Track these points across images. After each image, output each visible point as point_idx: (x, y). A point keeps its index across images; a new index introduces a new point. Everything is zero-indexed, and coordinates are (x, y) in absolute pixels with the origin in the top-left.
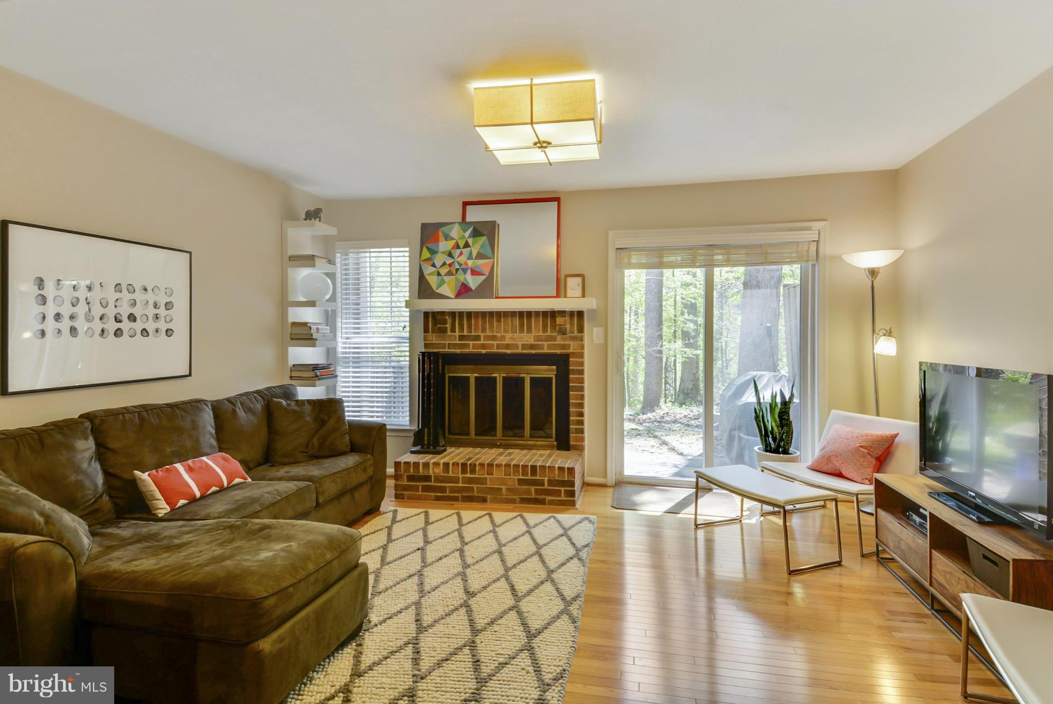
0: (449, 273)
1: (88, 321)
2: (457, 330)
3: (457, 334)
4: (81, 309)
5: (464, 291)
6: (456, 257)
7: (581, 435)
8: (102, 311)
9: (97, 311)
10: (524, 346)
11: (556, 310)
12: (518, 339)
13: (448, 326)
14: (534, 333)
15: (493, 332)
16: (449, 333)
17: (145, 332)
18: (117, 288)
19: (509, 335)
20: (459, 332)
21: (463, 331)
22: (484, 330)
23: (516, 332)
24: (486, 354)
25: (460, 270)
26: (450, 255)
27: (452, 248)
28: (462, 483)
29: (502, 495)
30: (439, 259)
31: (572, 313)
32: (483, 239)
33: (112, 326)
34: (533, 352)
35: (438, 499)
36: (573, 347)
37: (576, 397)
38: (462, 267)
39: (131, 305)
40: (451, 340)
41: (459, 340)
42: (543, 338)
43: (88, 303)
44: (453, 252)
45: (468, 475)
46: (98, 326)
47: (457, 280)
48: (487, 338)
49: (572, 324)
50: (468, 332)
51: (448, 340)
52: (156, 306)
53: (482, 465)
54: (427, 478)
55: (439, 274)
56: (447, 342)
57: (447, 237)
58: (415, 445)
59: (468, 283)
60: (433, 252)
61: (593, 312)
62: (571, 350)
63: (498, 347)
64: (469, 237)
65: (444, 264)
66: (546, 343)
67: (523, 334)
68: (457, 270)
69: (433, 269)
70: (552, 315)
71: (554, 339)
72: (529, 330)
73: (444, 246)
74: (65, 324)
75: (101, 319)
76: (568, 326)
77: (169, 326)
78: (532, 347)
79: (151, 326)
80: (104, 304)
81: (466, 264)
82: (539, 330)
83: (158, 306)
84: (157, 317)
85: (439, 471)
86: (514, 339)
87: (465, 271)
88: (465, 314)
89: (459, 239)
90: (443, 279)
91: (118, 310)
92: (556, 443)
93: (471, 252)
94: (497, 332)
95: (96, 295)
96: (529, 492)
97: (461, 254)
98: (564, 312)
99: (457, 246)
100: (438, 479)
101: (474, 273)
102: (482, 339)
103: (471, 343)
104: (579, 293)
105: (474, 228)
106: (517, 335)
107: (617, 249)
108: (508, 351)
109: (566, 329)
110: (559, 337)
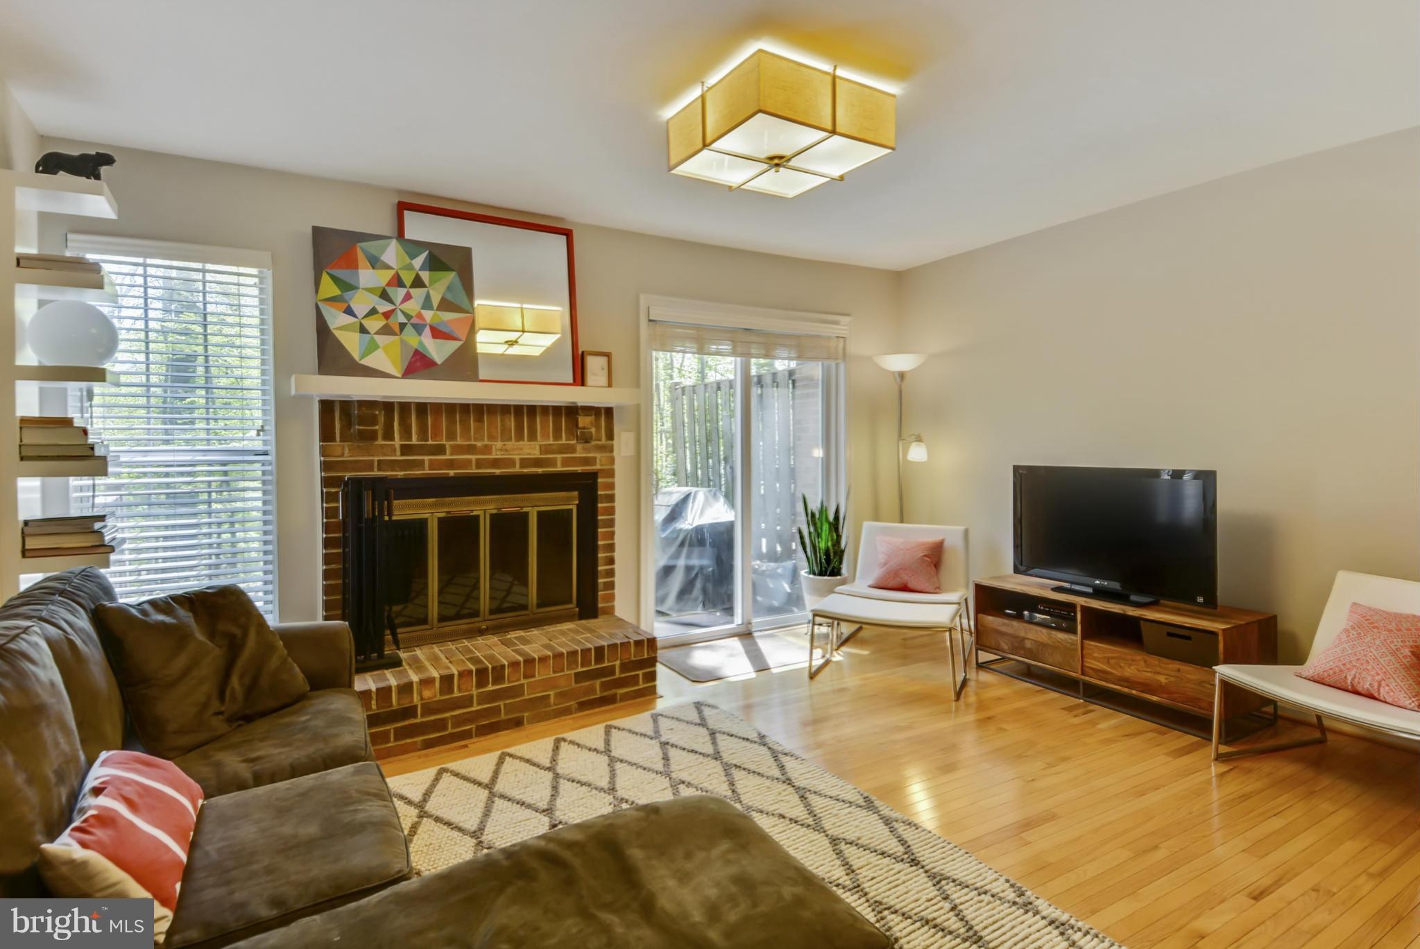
0: (386, 331)
2: (397, 435)
3: (397, 442)
5: (420, 365)
6: (397, 302)
7: (610, 592)
10: (524, 463)
11: (579, 405)
12: (513, 450)
13: (377, 428)
14: (541, 441)
15: (469, 439)
16: (380, 441)
19: (498, 444)
20: (401, 440)
21: (409, 438)
22: (451, 436)
23: (510, 439)
24: (454, 478)
25: (409, 327)
26: (384, 296)
27: (389, 285)
30: (360, 301)
31: (598, 411)
32: (450, 277)
34: (540, 470)
36: (600, 462)
37: (605, 536)
38: (412, 322)
40: (384, 455)
41: (402, 455)
42: (555, 447)
44: (390, 292)
47: (403, 342)
48: (457, 449)
49: (598, 427)
50: (419, 440)
51: (378, 455)
55: (363, 330)
56: (376, 459)
57: (374, 262)
59: (429, 352)
60: (345, 285)
62: (598, 467)
63: (479, 464)
64: (422, 269)
65: (373, 311)
66: (559, 456)
67: (521, 443)
68: (402, 326)
69: (349, 320)
70: (572, 411)
71: (572, 449)
72: (532, 437)
73: (369, 276)
76: (593, 431)
78: (537, 462)
81: (420, 316)
82: (548, 435)
86: (506, 450)
87: (418, 329)
88: (414, 408)
89: (401, 268)
90: (372, 340)
92: (577, 610)
93: (428, 298)
94: (476, 439)
97: (408, 297)
98: (589, 408)
99: (398, 282)
101: (438, 334)
102: (448, 452)
103: (426, 458)
104: (603, 379)
105: (429, 255)
106: (511, 444)
108: (497, 472)
109: (589, 433)
110: (579, 447)
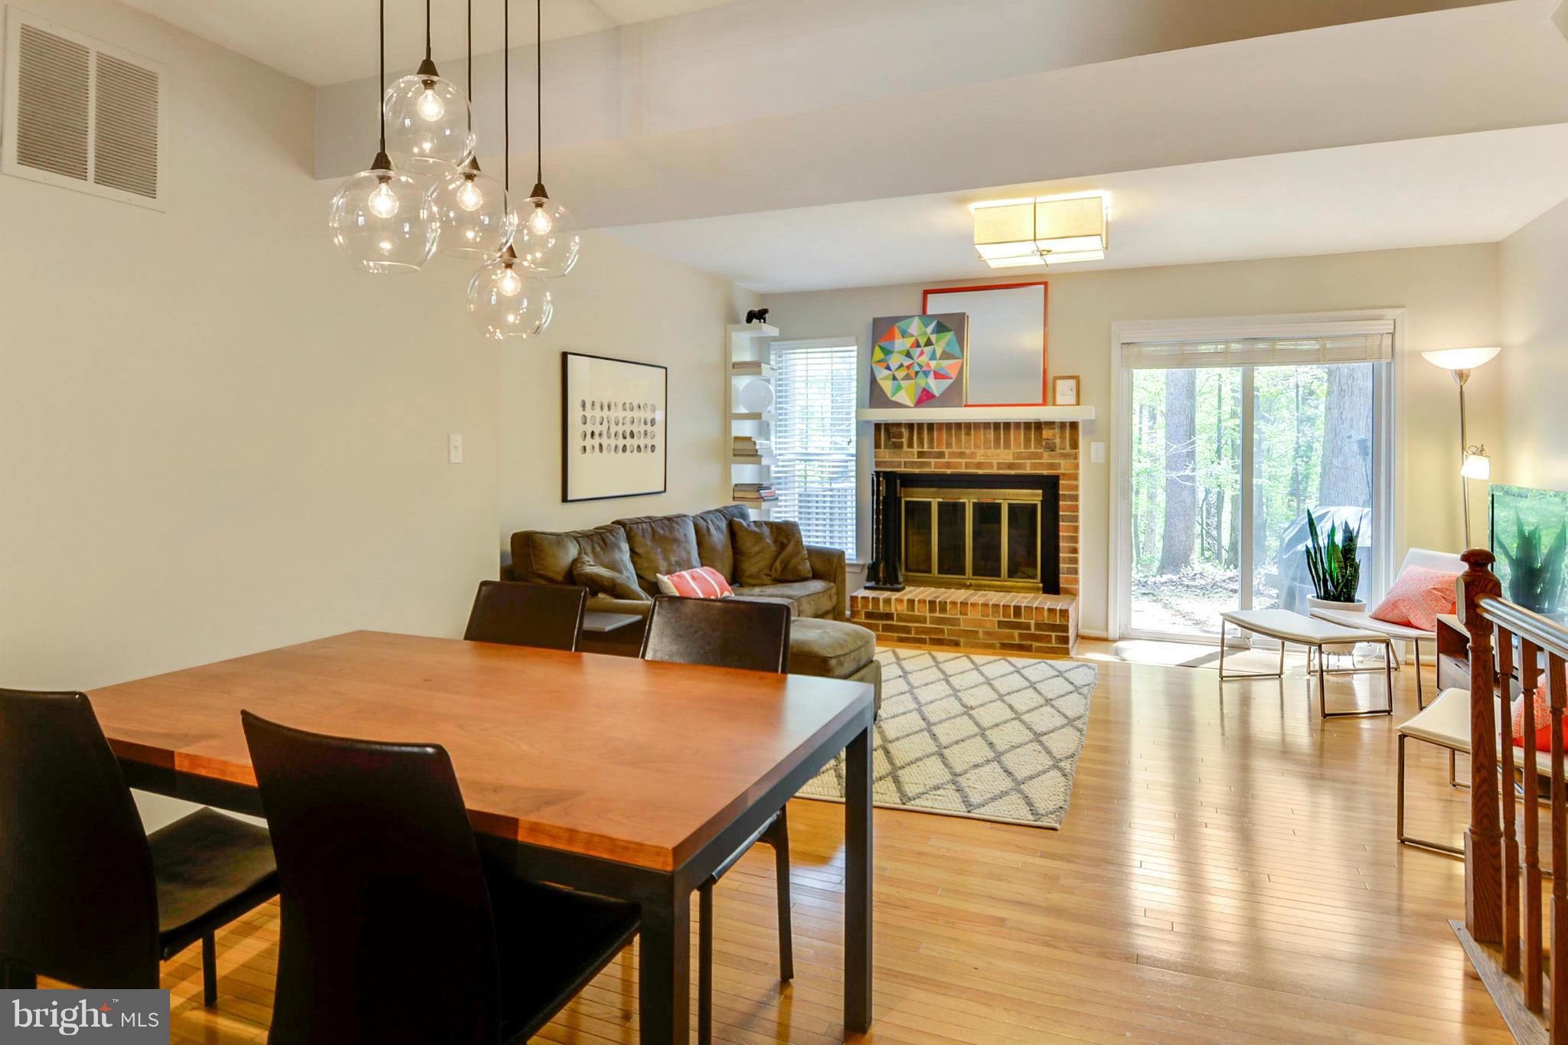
0: (907, 377)
1: (608, 438)
2: (915, 445)
3: (916, 449)
4: (605, 427)
5: (925, 398)
6: (915, 357)
7: (1074, 576)
8: (616, 429)
9: (613, 429)
10: (1000, 466)
11: (1042, 420)
12: (992, 456)
13: (905, 440)
14: (1013, 449)
15: (961, 447)
16: (905, 448)
17: (639, 450)
18: (624, 407)
19: (980, 452)
20: (918, 447)
21: (923, 447)
22: (949, 445)
23: (990, 448)
24: (952, 475)
25: (921, 373)
26: (908, 355)
27: (911, 347)
28: (931, 623)
29: (979, 639)
30: (895, 360)
31: (1063, 425)
32: (949, 336)
33: (621, 443)
34: (1012, 472)
35: (901, 640)
36: (1063, 467)
37: (1068, 529)
38: (923, 369)
39: (632, 422)
40: (908, 458)
41: (918, 457)
42: (1026, 454)
43: (608, 422)
44: (912, 351)
45: (937, 615)
46: (613, 442)
47: (917, 384)
48: (953, 455)
49: (1063, 438)
50: (929, 448)
51: (904, 458)
53: (954, 603)
54: (889, 616)
55: (894, 378)
56: (903, 460)
57: (904, 334)
58: (869, 579)
59: (929, 387)
60: (887, 352)
61: (1090, 423)
62: (1062, 471)
63: (967, 465)
64: (932, 333)
65: (901, 366)
66: (1028, 461)
67: (999, 451)
68: (917, 373)
69: (888, 372)
70: (1039, 426)
71: (1039, 456)
72: (1007, 446)
73: (901, 344)
74: (596, 442)
75: (615, 436)
76: (1058, 441)
77: (653, 442)
78: (1011, 466)
79: (642, 444)
80: (616, 421)
81: (928, 365)
82: (1020, 445)
83: (646, 424)
84: (646, 435)
85: (903, 608)
86: (987, 456)
87: (926, 374)
88: (925, 426)
89: (919, 335)
90: (899, 384)
91: (624, 427)
92: (1041, 585)
93: (934, 352)
94: (965, 448)
95: (612, 414)
96: (1012, 637)
97: (922, 353)
98: (1053, 423)
99: (917, 344)
100: (900, 618)
101: (938, 376)
102: (947, 456)
103: (933, 461)
104: (1071, 399)
105: (938, 323)
106: (992, 451)
107: (1123, 344)
108: (980, 472)
109: (1055, 443)
110: (1046, 455)
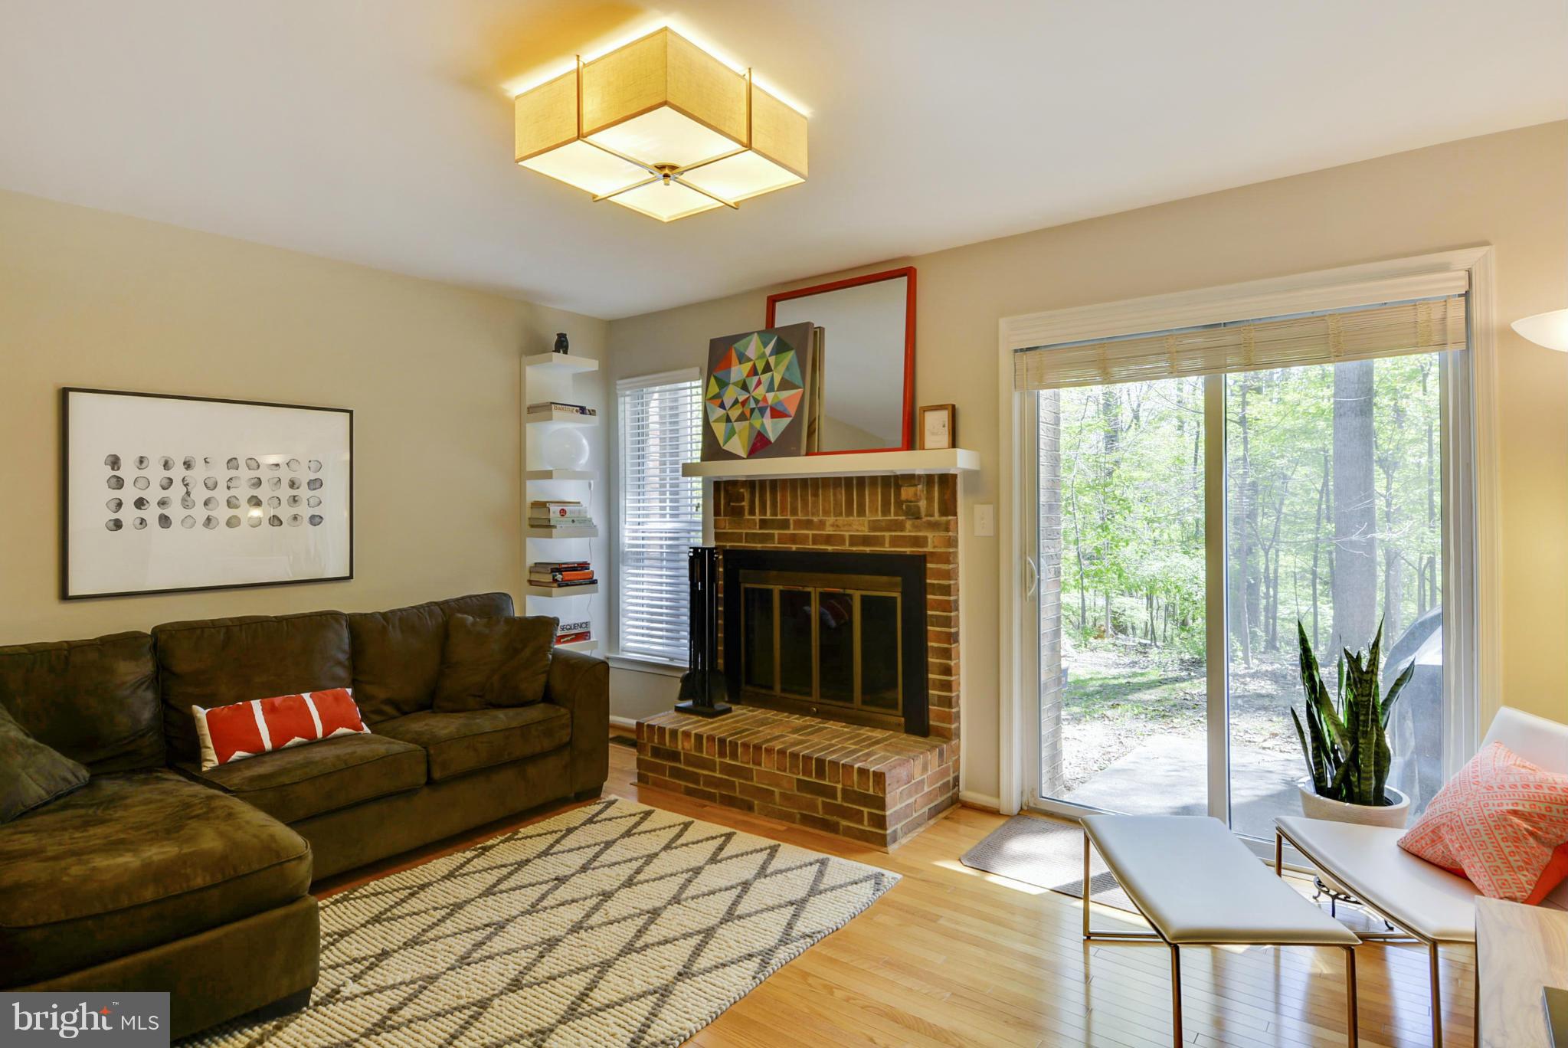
0: (742, 418)
1: (186, 507)
2: (757, 511)
3: (757, 517)
4: (176, 492)
5: (760, 446)
6: (751, 389)
7: (947, 710)
8: (208, 494)
9: (199, 494)
10: (854, 541)
11: (898, 473)
12: (844, 526)
13: (745, 504)
14: (869, 517)
15: (807, 515)
16: (747, 516)
17: (275, 521)
18: (231, 464)
19: (831, 520)
20: (760, 515)
21: (765, 514)
22: (794, 512)
23: (841, 514)
24: (798, 553)
25: (756, 411)
26: (744, 387)
27: (748, 376)
28: (721, 773)
29: (775, 804)
30: (731, 394)
31: (929, 479)
32: (790, 356)
33: (222, 513)
34: (868, 549)
35: (690, 792)
36: (933, 542)
37: (940, 637)
38: (760, 405)
39: (254, 485)
40: (750, 528)
41: (760, 528)
42: (883, 524)
43: (186, 485)
44: (748, 381)
45: (728, 761)
46: (200, 513)
47: (751, 426)
48: (799, 524)
49: (930, 499)
50: (771, 515)
51: (745, 528)
52: (292, 484)
53: (746, 746)
54: (674, 756)
55: (728, 420)
56: (744, 531)
57: (742, 358)
58: (682, 698)
59: (767, 432)
60: (723, 384)
61: (969, 474)
62: (929, 549)
63: (816, 539)
64: (770, 356)
65: (736, 402)
66: (887, 534)
67: (851, 518)
68: (752, 410)
69: (721, 412)
70: (893, 483)
71: (900, 526)
72: (861, 512)
73: (738, 371)
74: (152, 513)
75: (206, 504)
76: (923, 504)
77: (316, 511)
78: (866, 540)
79: (285, 512)
80: (210, 484)
81: (765, 399)
82: (877, 509)
83: (296, 486)
84: (294, 500)
85: (689, 745)
86: (837, 526)
87: (762, 411)
88: (768, 483)
89: (757, 359)
90: (733, 427)
91: (233, 492)
92: (903, 719)
93: (772, 379)
94: (813, 514)
95: (198, 474)
96: (814, 808)
97: (759, 383)
98: (912, 476)
99: (754, 372)
100: (691, 761)
101: (776, 414)
102: (792, 526)
103: (776, 532)
104: (944, 439)
105: (779, 340)
106: (843, 519)
107: (1016, 351)
108: (830, 548)
109: (918, 508)
110: (908, 524)
